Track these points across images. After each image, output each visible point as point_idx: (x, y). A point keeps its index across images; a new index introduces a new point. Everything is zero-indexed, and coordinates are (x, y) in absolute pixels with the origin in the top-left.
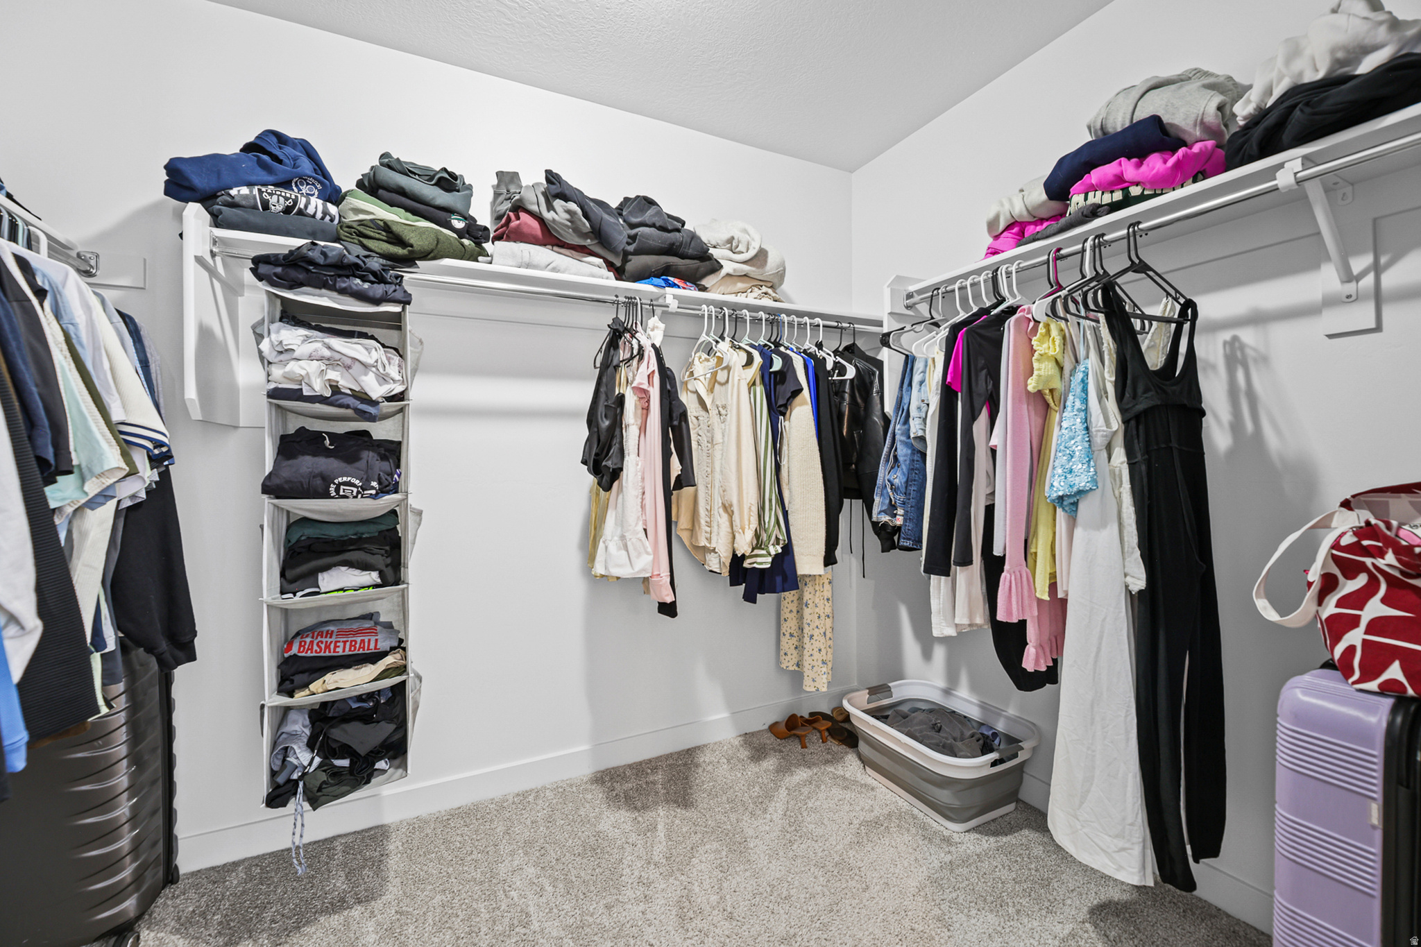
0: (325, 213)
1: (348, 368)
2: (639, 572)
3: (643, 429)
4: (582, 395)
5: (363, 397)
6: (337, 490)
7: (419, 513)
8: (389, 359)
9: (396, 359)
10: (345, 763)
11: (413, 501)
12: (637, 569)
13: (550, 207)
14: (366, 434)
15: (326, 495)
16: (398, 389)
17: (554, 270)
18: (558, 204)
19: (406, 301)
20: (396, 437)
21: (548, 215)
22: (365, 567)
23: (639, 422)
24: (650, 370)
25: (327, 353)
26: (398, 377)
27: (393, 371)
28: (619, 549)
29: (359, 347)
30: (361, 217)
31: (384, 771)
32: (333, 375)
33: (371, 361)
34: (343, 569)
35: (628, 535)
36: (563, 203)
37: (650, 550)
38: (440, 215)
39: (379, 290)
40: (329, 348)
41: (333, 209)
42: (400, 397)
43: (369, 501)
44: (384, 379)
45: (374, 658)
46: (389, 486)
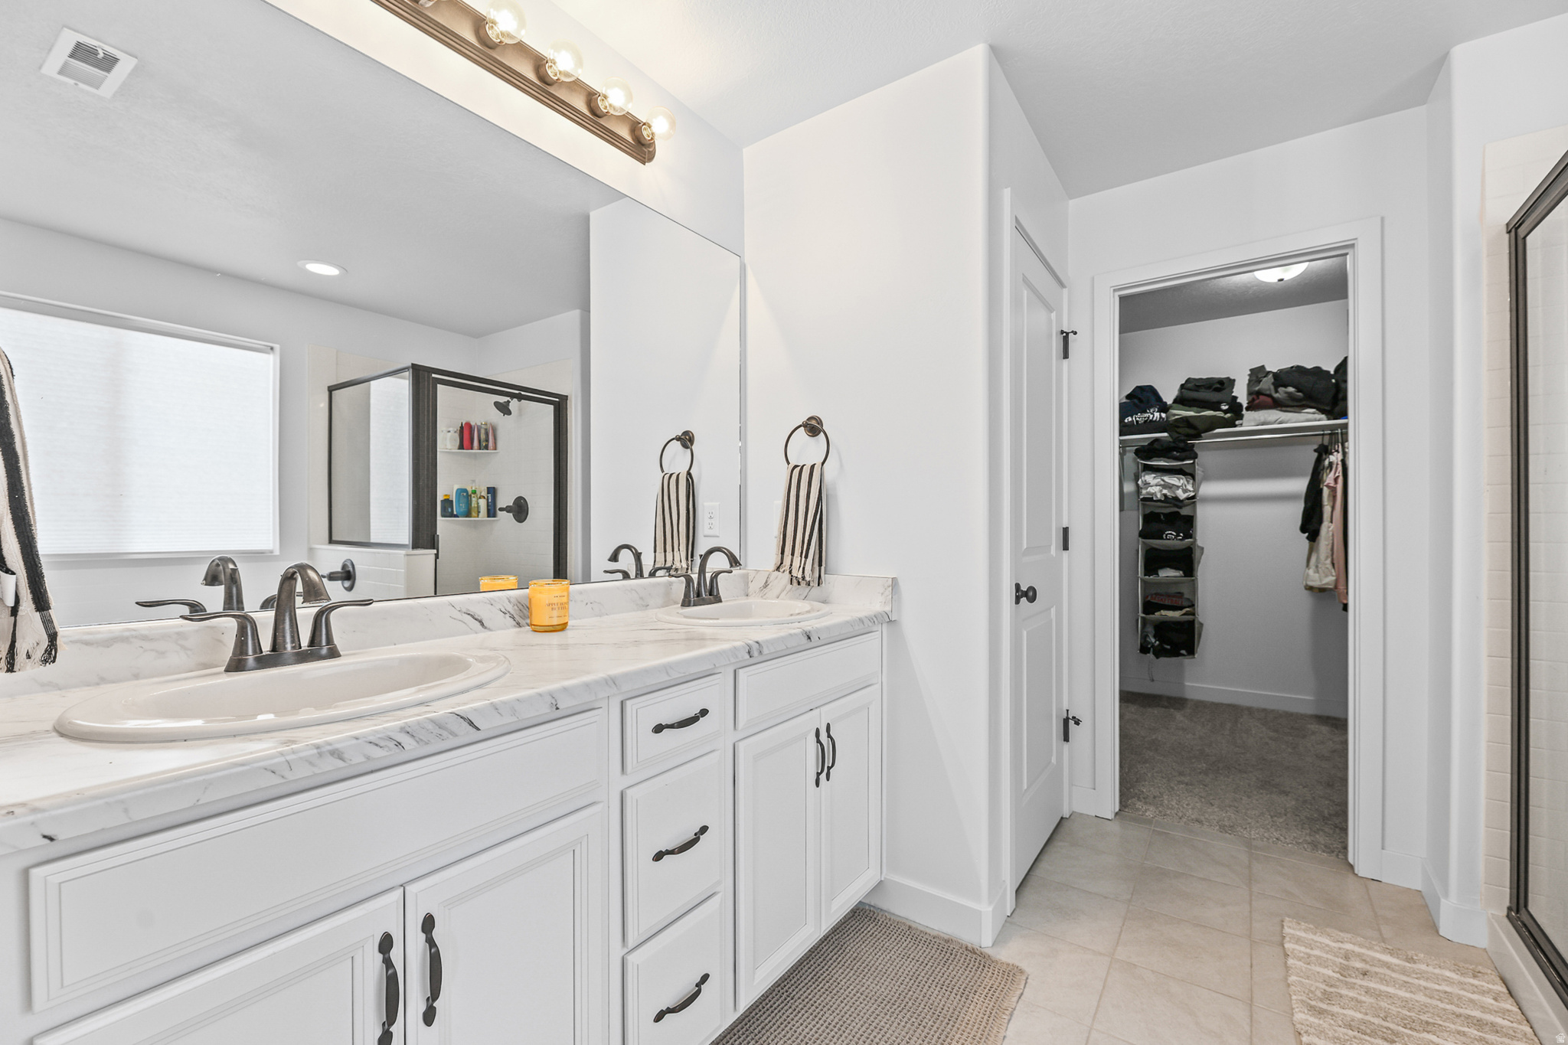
0: (1161, 417)
1: (1171, 488)
2: (1324, 584)
3: (1333, 508)
4: (1300, 485)
5: (1176, 499)
6: (1166, 536)
7: (1202, 549)
8: (1188, 482)
9: (1191, 481)
10: (1169, 647)
11: (1199, 543)
12: (1324, 582)
13: (1277, 392)
14: (1178, 513)
15: (1162, 539)
16: (1192, 494)
17: (1280, 423)
18: (1281, 389)
19: (1195, 457)
20: (1192, 514)
21: (1276, 395)
22: (1177, 568)
23: (1331, 504)
24: (1337, 475)
25: (1162, 483)
26: (1192, 489)
27: (1190, 487)
28: (1315, 572)
29: (1175, 479)
30: (1177, 417)
31: (1183, 655)
32: (1165, 491)
33: (1180, 485)
34: (1168, 569)
35: (1320, 566)
36: (1283, 389)
37: (1334, 574)
38: (1215, 407)
39: (1184, 454)
40: (1163, 480)
41: (1163, 415)
42: (1193, 497)
43: (1179, 542)
44: (1185, 491)
45: (1181, 608)
46: (1189, 535)
